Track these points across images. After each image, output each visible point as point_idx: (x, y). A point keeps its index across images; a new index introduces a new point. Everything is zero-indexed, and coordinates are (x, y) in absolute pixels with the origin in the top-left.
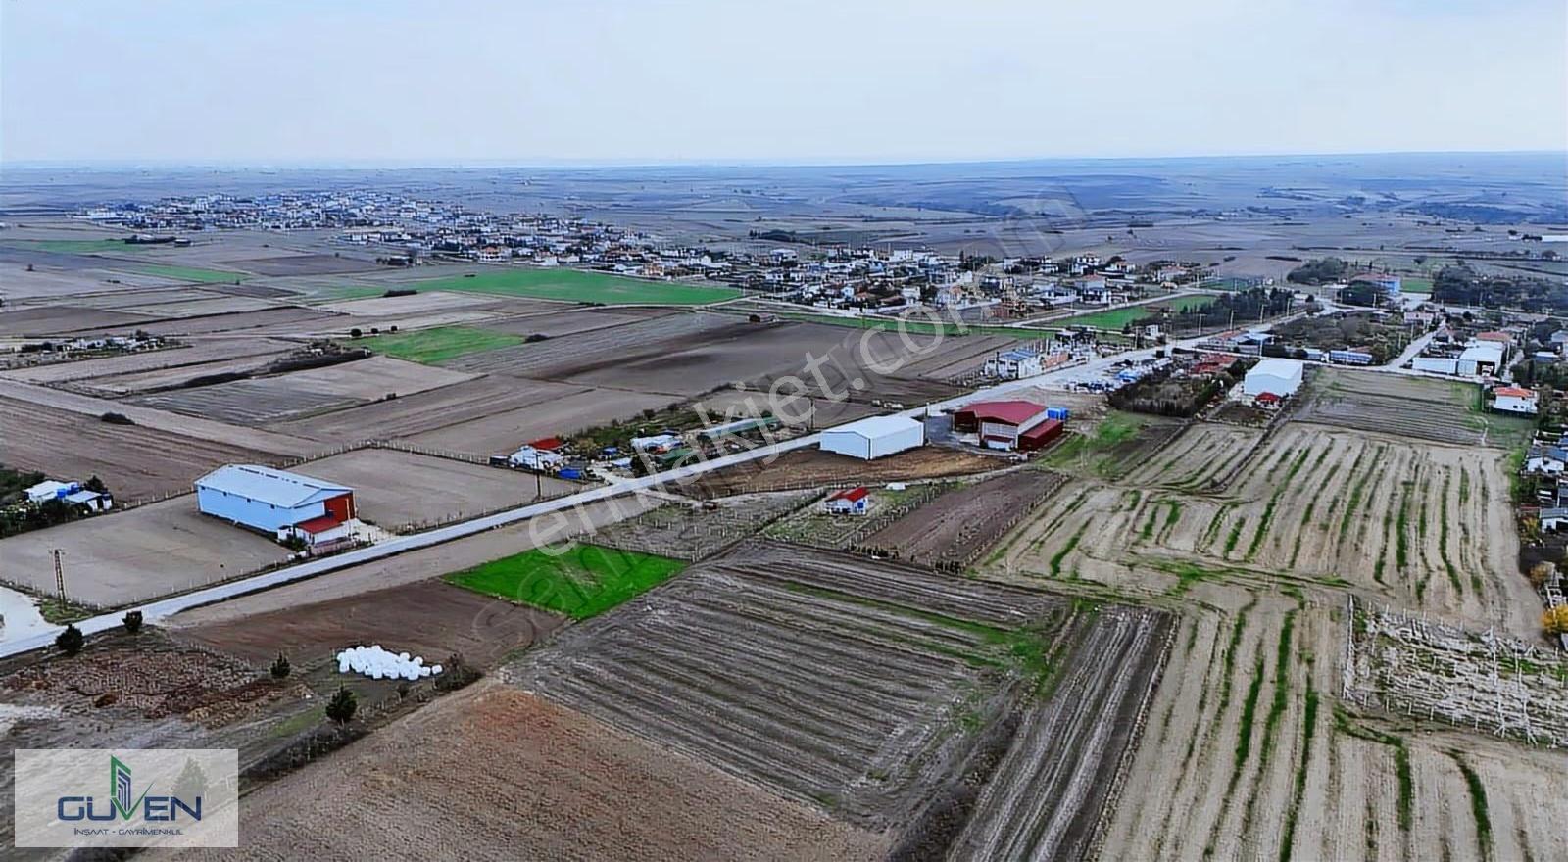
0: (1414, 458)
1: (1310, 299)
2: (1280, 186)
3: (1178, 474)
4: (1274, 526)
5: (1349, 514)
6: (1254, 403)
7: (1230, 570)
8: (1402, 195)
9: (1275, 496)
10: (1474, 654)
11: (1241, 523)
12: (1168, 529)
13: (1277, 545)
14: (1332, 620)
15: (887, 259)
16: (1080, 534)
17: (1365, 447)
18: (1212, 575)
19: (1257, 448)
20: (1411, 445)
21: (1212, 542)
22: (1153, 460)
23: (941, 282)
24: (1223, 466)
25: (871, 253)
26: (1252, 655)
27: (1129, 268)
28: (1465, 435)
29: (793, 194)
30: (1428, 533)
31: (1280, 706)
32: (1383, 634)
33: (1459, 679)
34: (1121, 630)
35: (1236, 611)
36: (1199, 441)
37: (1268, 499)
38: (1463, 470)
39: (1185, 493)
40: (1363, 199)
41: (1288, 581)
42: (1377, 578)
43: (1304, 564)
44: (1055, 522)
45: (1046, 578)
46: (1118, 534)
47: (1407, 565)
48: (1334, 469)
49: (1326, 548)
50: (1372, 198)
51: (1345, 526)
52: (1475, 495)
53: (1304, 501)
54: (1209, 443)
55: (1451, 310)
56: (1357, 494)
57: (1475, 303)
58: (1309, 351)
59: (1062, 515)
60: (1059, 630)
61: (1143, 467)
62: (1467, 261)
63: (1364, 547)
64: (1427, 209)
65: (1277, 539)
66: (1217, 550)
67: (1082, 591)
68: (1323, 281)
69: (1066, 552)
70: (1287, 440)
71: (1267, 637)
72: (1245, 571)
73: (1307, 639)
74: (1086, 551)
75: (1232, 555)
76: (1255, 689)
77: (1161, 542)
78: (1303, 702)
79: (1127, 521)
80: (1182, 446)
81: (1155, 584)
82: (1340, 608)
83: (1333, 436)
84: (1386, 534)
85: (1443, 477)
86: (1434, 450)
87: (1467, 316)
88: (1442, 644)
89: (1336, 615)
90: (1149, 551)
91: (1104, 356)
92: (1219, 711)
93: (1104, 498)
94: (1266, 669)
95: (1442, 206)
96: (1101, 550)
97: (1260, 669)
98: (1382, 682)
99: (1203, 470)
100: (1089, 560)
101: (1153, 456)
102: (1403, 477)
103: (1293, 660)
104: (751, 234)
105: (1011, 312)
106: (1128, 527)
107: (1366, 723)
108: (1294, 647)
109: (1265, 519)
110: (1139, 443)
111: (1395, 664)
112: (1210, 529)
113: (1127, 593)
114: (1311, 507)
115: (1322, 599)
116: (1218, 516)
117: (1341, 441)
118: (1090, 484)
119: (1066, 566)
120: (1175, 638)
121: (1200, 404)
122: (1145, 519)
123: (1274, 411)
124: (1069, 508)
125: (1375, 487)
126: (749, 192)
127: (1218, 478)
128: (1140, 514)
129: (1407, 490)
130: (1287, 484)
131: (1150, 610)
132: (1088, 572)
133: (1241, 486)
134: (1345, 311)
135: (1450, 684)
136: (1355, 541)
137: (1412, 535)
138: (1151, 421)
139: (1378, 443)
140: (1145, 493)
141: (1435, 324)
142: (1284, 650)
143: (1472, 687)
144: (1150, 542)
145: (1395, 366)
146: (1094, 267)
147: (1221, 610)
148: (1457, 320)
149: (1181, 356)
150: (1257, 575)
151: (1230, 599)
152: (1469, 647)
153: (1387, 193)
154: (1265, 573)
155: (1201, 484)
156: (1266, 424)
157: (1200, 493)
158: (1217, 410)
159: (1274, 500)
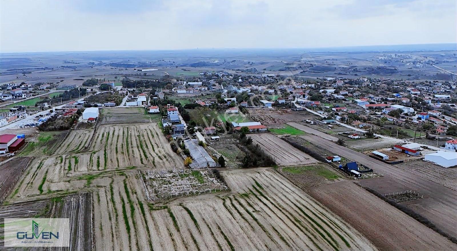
0: (137, 129)
1: (92, 90)
3: (72, 147)
4: (109, 156)
5: (127, 148)
6: (88, 121)
7: (101, 173)
9: (105, 147)
10: (173, 176)
11: (99, 158)
12: (76, 165)
13: (112, 162)
14: (136, 179)
16: (46, 176)
17: (123, 128)
18: (97, 176)
19: (94, 134)
20: (135, 125)
21: (92, 166)
22: (62, 145)
24: (86, 142)
26: (119, 197)
28: (146, 120)
30: (149, 148)
31: (133, 209)
32: (150, 178)
34: (74, 204)
35: (109, 185)
36: (75, 136)
37: (104, 149)
38: (150, 129)
39: (77, 153)
40: (93, 63)
41: (120, 171)
42: (142, 163)
43: (121, 165)
44: (34, 174)
45: (38, 195)
46: (60, 172)
47: (148, 157)
48: (118, 136)
49: (125, 159)
51: (128, 151)
52: (155, 135)
53: (114, 147)
54: (78, 136)
56: (127, 142)
58: (98, 104)
59: (36, 171)
60: (51, 212)
61: (60, 148)
63: (135, 155)
65: (111, 160)
66: (95, 168)
67: (55, 195)
68: (93, 85)
69: (43, 183)
70: (101, 130)
71: (121, 190)
72: (106, 172)
73: (132, 187)
74: (50, 181)
75: (100, 168)
76: (124, 207)
77: (76, 171)
78: (139, 206)
79: (61, 167)
80: (70, 139)
81: (79, 185)
82: (137, 175)
83: (114, 127)
84: (139, 151)
85: (146, 132)
86: (141, 126)
87: (134, 90)
88: (165, 176)
89: (137, 177)
90: (73, 175)
91: (31, 115)
92: (116, 218)
93: (50, 161)
96: (56, 179)
97: (123, 200)
98: (156, 192)
99: (80, 145)
100: (52, 184)
101: (62, 144)
102: (137, 134)
103: (131, 194)
106: (63, 169)
107: (157, 205)
108: (130, 190)
109: (105, 154)
110: (55, 141)
111: (157, 186)
112: (90, 162)
113: (71, 191)
114: (116, 148)
115: (131, 173)
116: (91, 158)
117: (117, 128)
118: (42, 158)
119: (45, 188)
120: (93, 200)
121: (70, 125)
122: (67, 165)
123: (95, 123)
124: (38, 168)
125: (131, 138)
127: (86, 145)
128: (65, 163)
129: (139, 137)
130: (107, 143)
131: (81, 194)
132: (54, 189)
133: (94, 147)
134: (103, 92)
135: (171, 186)
136: (132, 155)
137: (145, 149)
138: (57, 133)
139: (127, 127)
140: (64, 156)
141: (127, 93)
142: (127, 192)
143: (177, 185)
144: (72, 172)
145: (122, 106)
147: (104, 186)
148: (131, 92)
149: (59, 111)
150: (110, 172)
151: (105, 182)
152: (171, 175)
154: (112, 171)
155: (81, 149)
156: (94, 127)
157: (82, 152)
158: (77, 125)
159: (105, 149)
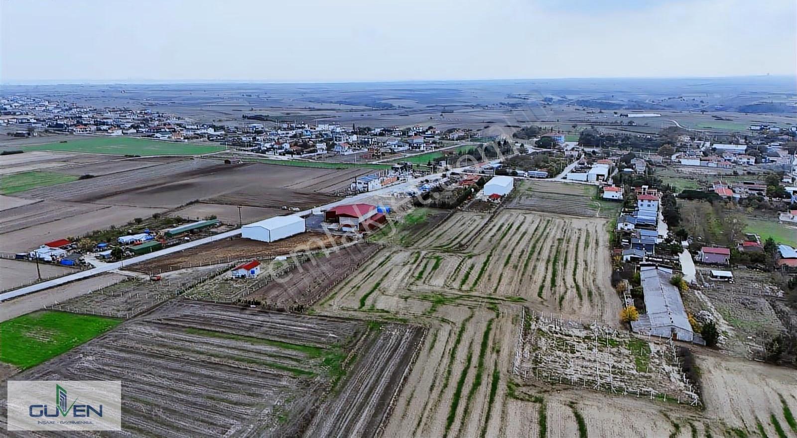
0: (564, 225)
1: (522, 145)
2: (515, 93)
3: (444, 241)
4: (489, 268)
5: (529, 258)
6: (488, 200)
7: (461, 296)
8: (570, 97)
9: (492, 251)
10: (586, 337)
11: (472, 268)
12: (432, 274)
13: (489, 279)
14: (513, 323)
15: (315, 129)
16: (382, 280)
17: (541, 220)
18: (452, 300)
19: (486, 224)
20: (563, 218)
21: (454, 281)
22: (431, 234)
23: (340, 141)
24: (468, 235)
25: (306, 126)
26: (466, 350)
27: (437, 132)
28: (590, 212)
29: (275, 97)
30: (568, 266)
31: (477, 384)
32: (539, 329)
33: (578, 354)
34: (392, 341)
35: (461, 322)
36: (457, 221)
37: (488, 253)
38: (587, 231)
39: (445, 252)
40: (552, 99)
41: (492, 301)
42: (540, 295)
43: (502, 289)
44: (370, 273)
45: (355, 310)
46: (403, 278)
47: (556, 286)
48: (524, 234)
49: (515, 278)
50: (556, 98)
51: (526, 265)
52: (592, 244)
53: (507, 253)
54: (462, 223)
55: (587, 150)
56: (534, 247)
57: (597, 146)
58: (518, 172)
59: (375, 269)
60: (355, 344)
61: (426, 238)
62: (595, 126)
63: (535, 277)
64: (579, 103)
65: (490, 276)
66: (456, 285)
67: (375, 316)
68: (529, 137)
69: (370, 293)
70: (502, 219)
71: (476, 338)
72: (469, 296)
73: (497, 337)
74: (382, 291)
75: (464, 287)
76: (465, 373)
77: (426, 282)
78: (491, 379)
79: (410, 270)
80: (449, 224)
81: (418, 308)
82: (518, 316)
83: (526, 215)
84: (547, 269)
85: (577, 235)
86: (574, 221)
87: (594, 152)
88: (570, 333)
89: (515, 321)
90: (419, 288)
91: (416, 178)
92: (442, 391)
93: (401, 257)
94: (473, 359)
95: (587, 101)
96: (391, 291)
97: (469, 360)
98: (536, 361)
99: (457, 238)
100: (383, 297)
101: (432, 231)
102: (558, 237)
103: (488, 350)
104: (243, 117)
105: (373, 155)
106: (410, 274)
107: (524, 389)
108: (490, 343)
109: (485, 264)
110: (425, 224)
111: (544, 348)
112: (455, 272)
113: (400, 316)
114: (510, 256)
115: (509, 310)
116: (460, 264)
117: (529, 218)
118: (394, 249)
119: (369, 302)
120: (423, 343)
121: (460, 202)
122: (420, 269)
123: (498, 204)
124: (379, 265)
125: (544, 242)
126: (250, 96)
127: (463, 242)
128: (418, 265)
129: (559, 243)
130: (499, 243)
131: (411, 327)
132: (380, 306)
133: (475, 246)
134: (538, 151)
135: (573, 358)
136: (530, 274)
137: (560, 267)
138: (435, 212)
139: (548, 218)
140: (423, 253)
141: (579, 156)
142: (484, 345)
143: (584, 358)
144: (420, 282)
145: (558, 178)
146: (420, 132)
147: (452, 322)
148: (589, 154)
149: (455, 176)
150: (475, 298)
151: (459, 315)
152: (583, 334)
153: (562, 96)
154: (480, 297)
155: (454, 246)
156: (493, 210)
157: (453, 251)
158: (469, 204)
159: (491, 253)
